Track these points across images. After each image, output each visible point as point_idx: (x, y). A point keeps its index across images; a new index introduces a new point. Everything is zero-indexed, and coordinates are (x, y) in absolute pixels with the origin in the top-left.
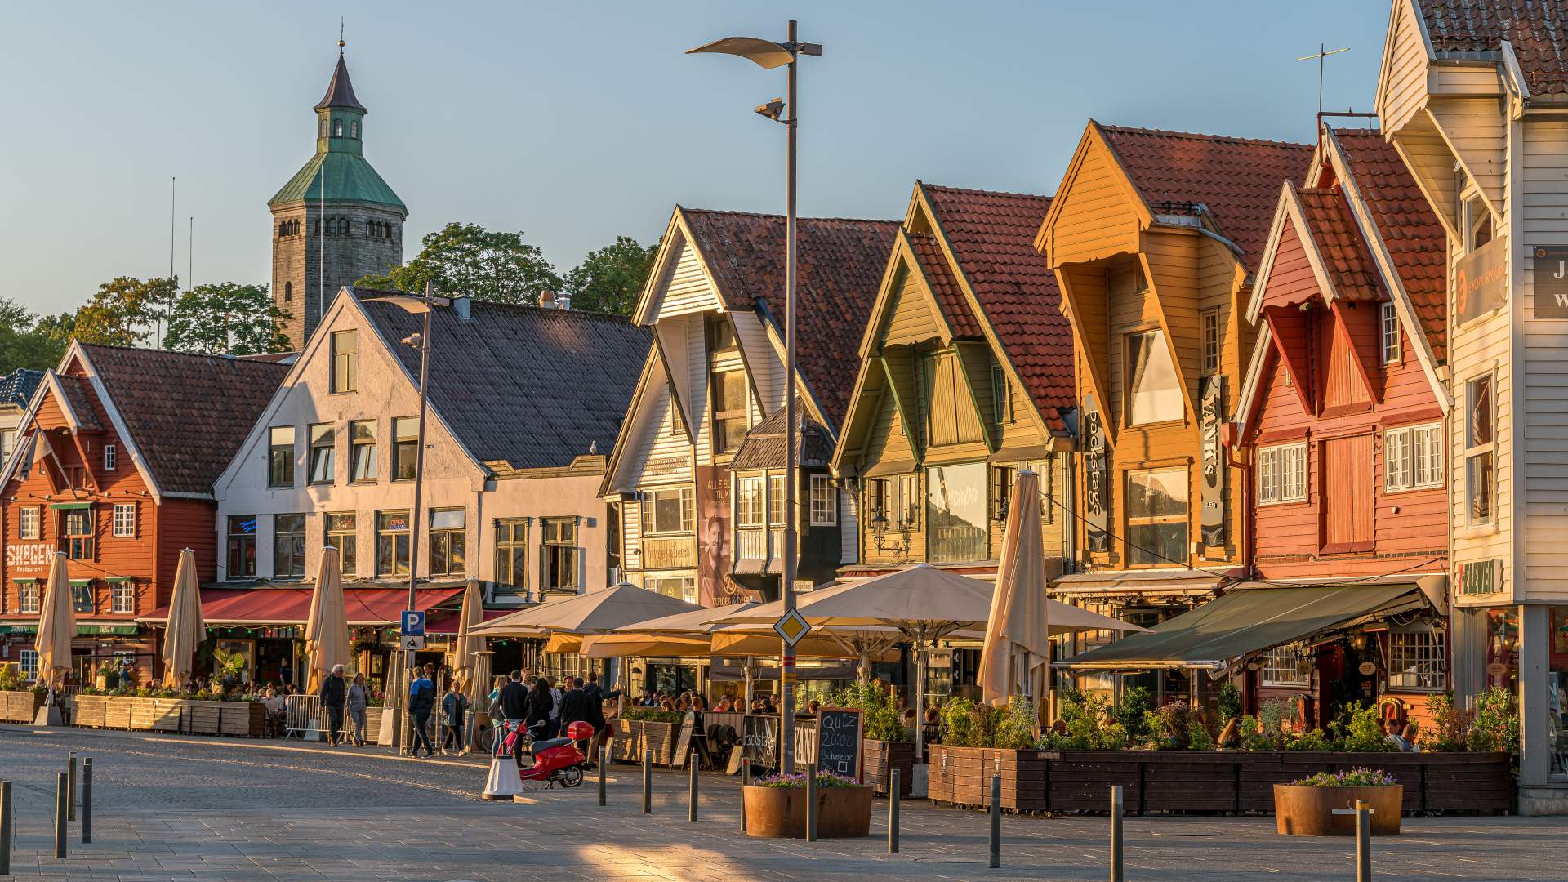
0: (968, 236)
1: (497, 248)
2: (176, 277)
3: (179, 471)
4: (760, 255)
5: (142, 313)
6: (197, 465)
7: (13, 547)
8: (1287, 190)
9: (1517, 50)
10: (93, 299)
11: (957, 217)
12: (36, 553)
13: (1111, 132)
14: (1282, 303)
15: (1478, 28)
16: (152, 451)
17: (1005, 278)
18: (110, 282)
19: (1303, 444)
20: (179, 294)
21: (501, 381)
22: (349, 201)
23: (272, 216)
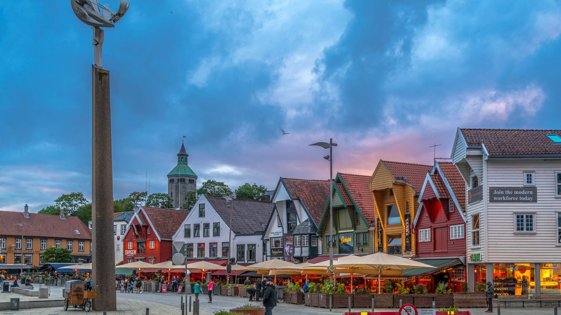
0: (349, 184)
1: (219, 185)
2: (147, 192)
3: (164, 234)
4: (299, 188)
5: (140, 199)
6: (168, 233)
7: (127, 251)
8: (428, 174)
9: (485, 145)
10: (129, 196)
11: (346, 180)
12: (132, 252)
13: (385, 162)
14: (427, 199)
15: (476, 141)
16: (158, 230)
17: (357, 193)
18: (133, 193)
19: (430, 229)
20: (148, 195)
21: (236, 215)
22: (185, 175)
23: (168, 178)
